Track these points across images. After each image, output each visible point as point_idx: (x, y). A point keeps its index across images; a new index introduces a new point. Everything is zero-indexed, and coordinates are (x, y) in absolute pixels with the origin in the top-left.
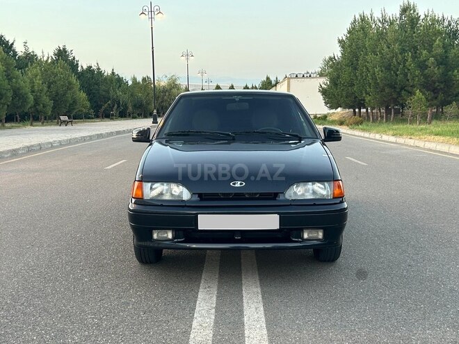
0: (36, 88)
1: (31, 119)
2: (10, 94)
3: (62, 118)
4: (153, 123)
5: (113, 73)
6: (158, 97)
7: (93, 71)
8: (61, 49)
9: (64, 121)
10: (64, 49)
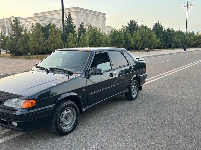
0: (136, 39)
1: (134, 50)
2: (124, 41)
3: (145, 49)
4: (184, 51)
5: (179, 30)
6: (196, 40)
7: (170, 30)
8: (157, 23)
9: (146, 50)
10: (158, 23)
